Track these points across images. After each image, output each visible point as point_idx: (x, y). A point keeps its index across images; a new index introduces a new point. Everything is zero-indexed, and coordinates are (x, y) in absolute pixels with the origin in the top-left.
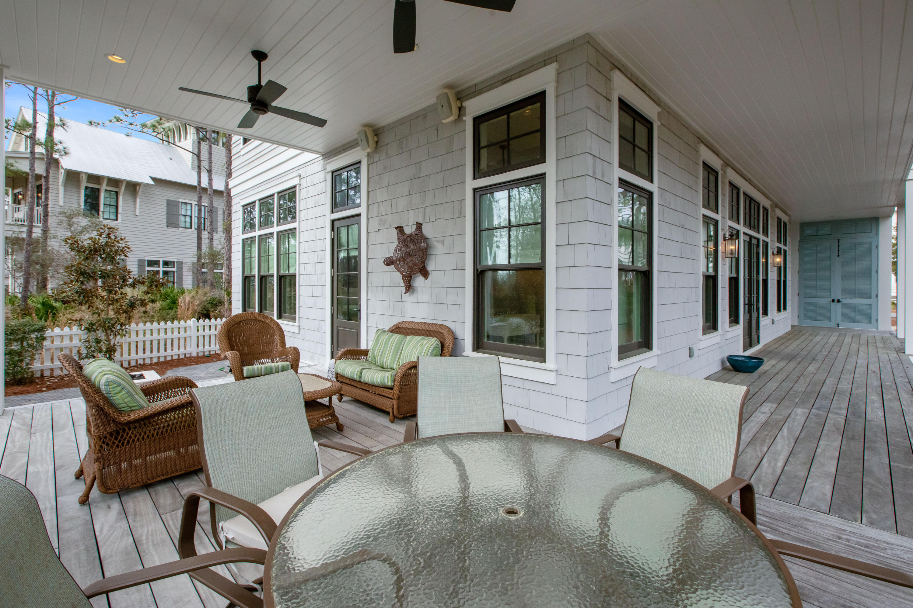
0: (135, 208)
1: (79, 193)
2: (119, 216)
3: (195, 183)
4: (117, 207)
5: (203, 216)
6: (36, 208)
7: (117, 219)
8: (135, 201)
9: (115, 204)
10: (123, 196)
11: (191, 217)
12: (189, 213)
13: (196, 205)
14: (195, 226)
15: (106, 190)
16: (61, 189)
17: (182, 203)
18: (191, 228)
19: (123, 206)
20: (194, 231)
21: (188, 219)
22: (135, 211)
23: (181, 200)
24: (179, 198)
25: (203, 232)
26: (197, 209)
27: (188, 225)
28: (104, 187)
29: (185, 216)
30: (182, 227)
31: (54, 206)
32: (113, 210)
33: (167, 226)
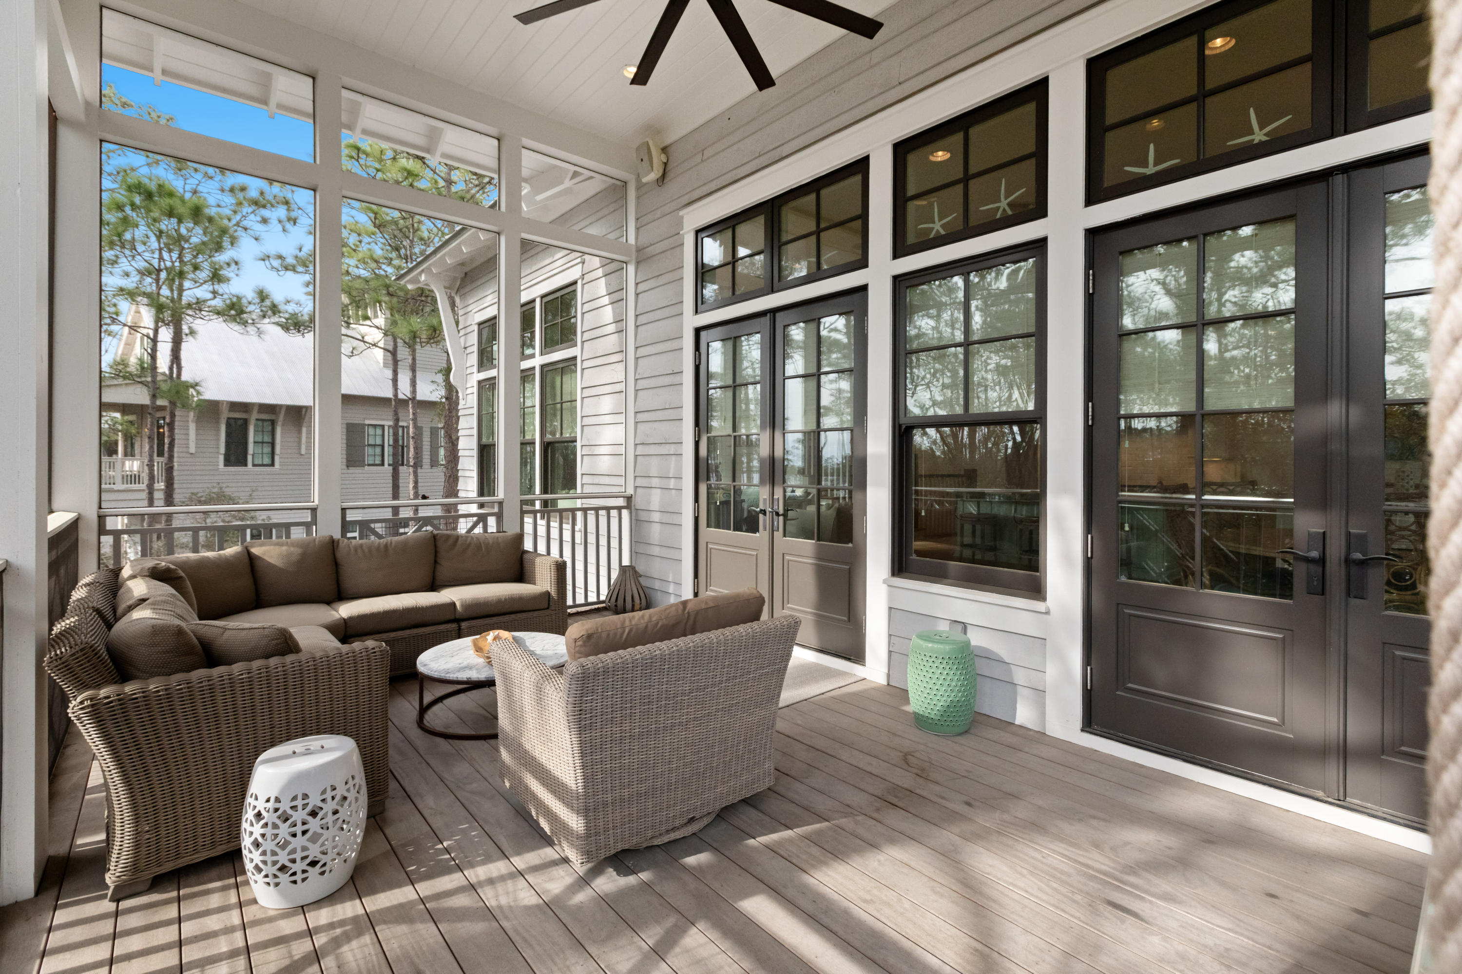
0: (300, 442)
1: (218, 430)
2: (277, 458)
3: (389, 393)
4: (273, 444)
5: (400, 443)
6: (156, 459)
7: (273, 464)
8: (300, 432)
9: (270, 440)
10: (283, 425)
11: (383, 446)
12: (379, 442)
13: (389, 427)
14: (387, 459)
15: (257, 420)
16: (192, 427)
17: (369, 425)
18: (383, 464)
19: (282, 442)
20: (387, 469)
21: (378, 450)
22: (300, 449)
23: (367, 422)
24: (365, 419)
25: (401, 468)
26: (391, 434)
27: (378, 460)
28: (254, 416)
29: (375, 445)
30: (369, 465)
31: (181, 455)
32: (267, 449)
33: (348, 466)
